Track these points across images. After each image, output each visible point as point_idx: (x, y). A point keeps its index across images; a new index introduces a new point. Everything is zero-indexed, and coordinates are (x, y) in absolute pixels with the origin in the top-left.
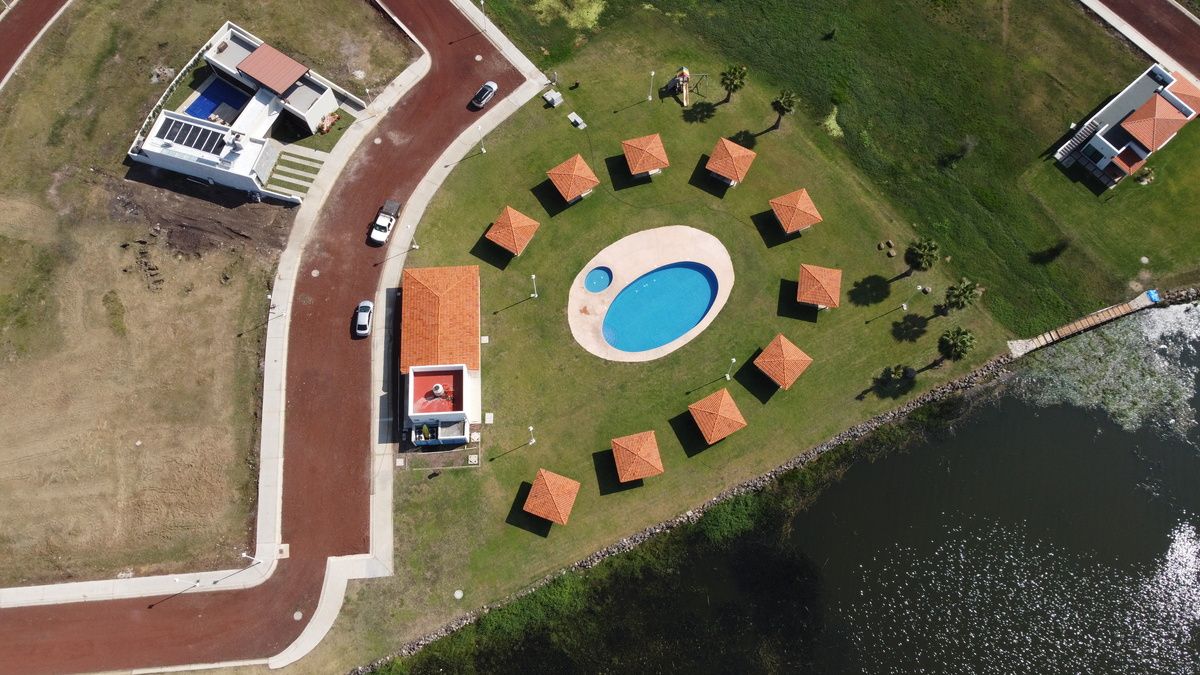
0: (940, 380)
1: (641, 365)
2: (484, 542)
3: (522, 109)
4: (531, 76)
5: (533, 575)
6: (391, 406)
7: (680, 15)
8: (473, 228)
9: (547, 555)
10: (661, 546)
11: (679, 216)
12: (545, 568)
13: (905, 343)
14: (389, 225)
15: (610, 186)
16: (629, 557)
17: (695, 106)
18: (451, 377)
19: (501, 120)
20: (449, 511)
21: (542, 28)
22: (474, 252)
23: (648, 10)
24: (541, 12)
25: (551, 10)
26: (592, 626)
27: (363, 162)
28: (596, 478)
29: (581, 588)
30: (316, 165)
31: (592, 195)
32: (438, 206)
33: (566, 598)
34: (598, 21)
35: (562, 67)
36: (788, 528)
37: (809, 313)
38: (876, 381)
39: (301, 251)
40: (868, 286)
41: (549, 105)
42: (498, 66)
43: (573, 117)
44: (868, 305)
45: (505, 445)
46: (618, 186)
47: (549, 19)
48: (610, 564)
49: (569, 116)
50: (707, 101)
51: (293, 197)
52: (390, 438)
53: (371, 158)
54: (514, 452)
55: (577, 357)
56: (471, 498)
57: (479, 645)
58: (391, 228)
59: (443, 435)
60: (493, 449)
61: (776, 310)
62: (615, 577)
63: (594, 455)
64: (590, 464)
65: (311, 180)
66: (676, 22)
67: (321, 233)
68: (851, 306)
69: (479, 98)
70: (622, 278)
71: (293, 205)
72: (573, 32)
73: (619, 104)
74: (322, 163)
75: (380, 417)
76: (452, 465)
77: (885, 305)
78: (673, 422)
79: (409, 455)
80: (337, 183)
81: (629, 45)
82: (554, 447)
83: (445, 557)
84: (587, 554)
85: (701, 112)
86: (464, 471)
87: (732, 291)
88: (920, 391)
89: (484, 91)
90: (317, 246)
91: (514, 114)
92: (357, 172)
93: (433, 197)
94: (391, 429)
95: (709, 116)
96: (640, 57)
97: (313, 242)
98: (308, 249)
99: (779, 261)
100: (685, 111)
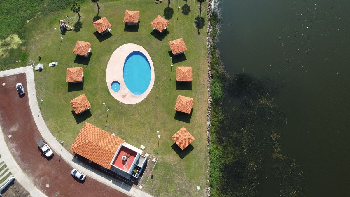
0: (206, 11)
1: (153, 88)
2: (185, 170)
3: (36, 80)
4: (25, 70)
5: (204, 159)
6: (118, 180)
7: (39, 14)
8: (69, 119)
9: (200, 151)
10: (214, 114)
11: (110, 52)
12: (204, 154)
13: (189, 13)
14: (48, 147)
15: (85, 66)
16: (213, 125)
17: (74, 27)
18: (122, 151)
19: (34, 89)
20: (168, 177)
21: (9, 57)
22: (78, 123)
23: (30, 22)
24: (3, 55)
25: (5, 51)
26: (229, 148)
27: (14, 146)
28: (183, 122)
29: (216, 146)
30: (3, 164)
31: (84, 73)
32: (52, 127)
33: (217, 152)
34: (21, 39)
35: (29, 59)
36: (227, 75)
37: (165, 33)
38: (196, 27)
39: (35, 187)
40: (167, 13)
41: (41, 70)
42: (12, 79)
43: (51, 65)
44: (173, 16)
45: (155, 146)
46: (87, 64)
47: (7, 54)
48: (213, 133)
49: (50, 66)
50: (76, 22)
51: (10, 180)
52: (129, 186)
53: (15, 142)
54: (159, 145)
55: (139, 107)
56: (167, 167)
57: (218, 189)
58: (49, 148)
59: (141, 165)
60: (154, 151)
61: (159, 41)
62: (217, 133)
63: (175, 119)
64: (177, 122)
65: (8, 169)
66: (40, 16)
67: (33, 176)
68: (170, 20)
69: (20, 91)
70: (120, 79)
71: (13, 182)
72: (19, 49)
73: (57, 48)
74: (3, 162)
75: (120, 186)
76: (152, 168)
77: (175, 12)
78: (178, 89)
79: (140, 182)
80: (16, 160)
81: (38, 34)
82: (165, 130)
83: (183, 187)
84: (206, 138)
85: (78, 26)
86: (156, 165)
87: (145, 49)
88: (206, 18)
89: (19, 88)
90: (37, 180)
91: (36, 83)
92: (17, 150)
93: (48, 127)
94: (126, 185)
95: (81, 25)
96: (44, 33)
97: (34, 181)
98: (36, 184)
99: (144, 31)
100: (74, 30)
